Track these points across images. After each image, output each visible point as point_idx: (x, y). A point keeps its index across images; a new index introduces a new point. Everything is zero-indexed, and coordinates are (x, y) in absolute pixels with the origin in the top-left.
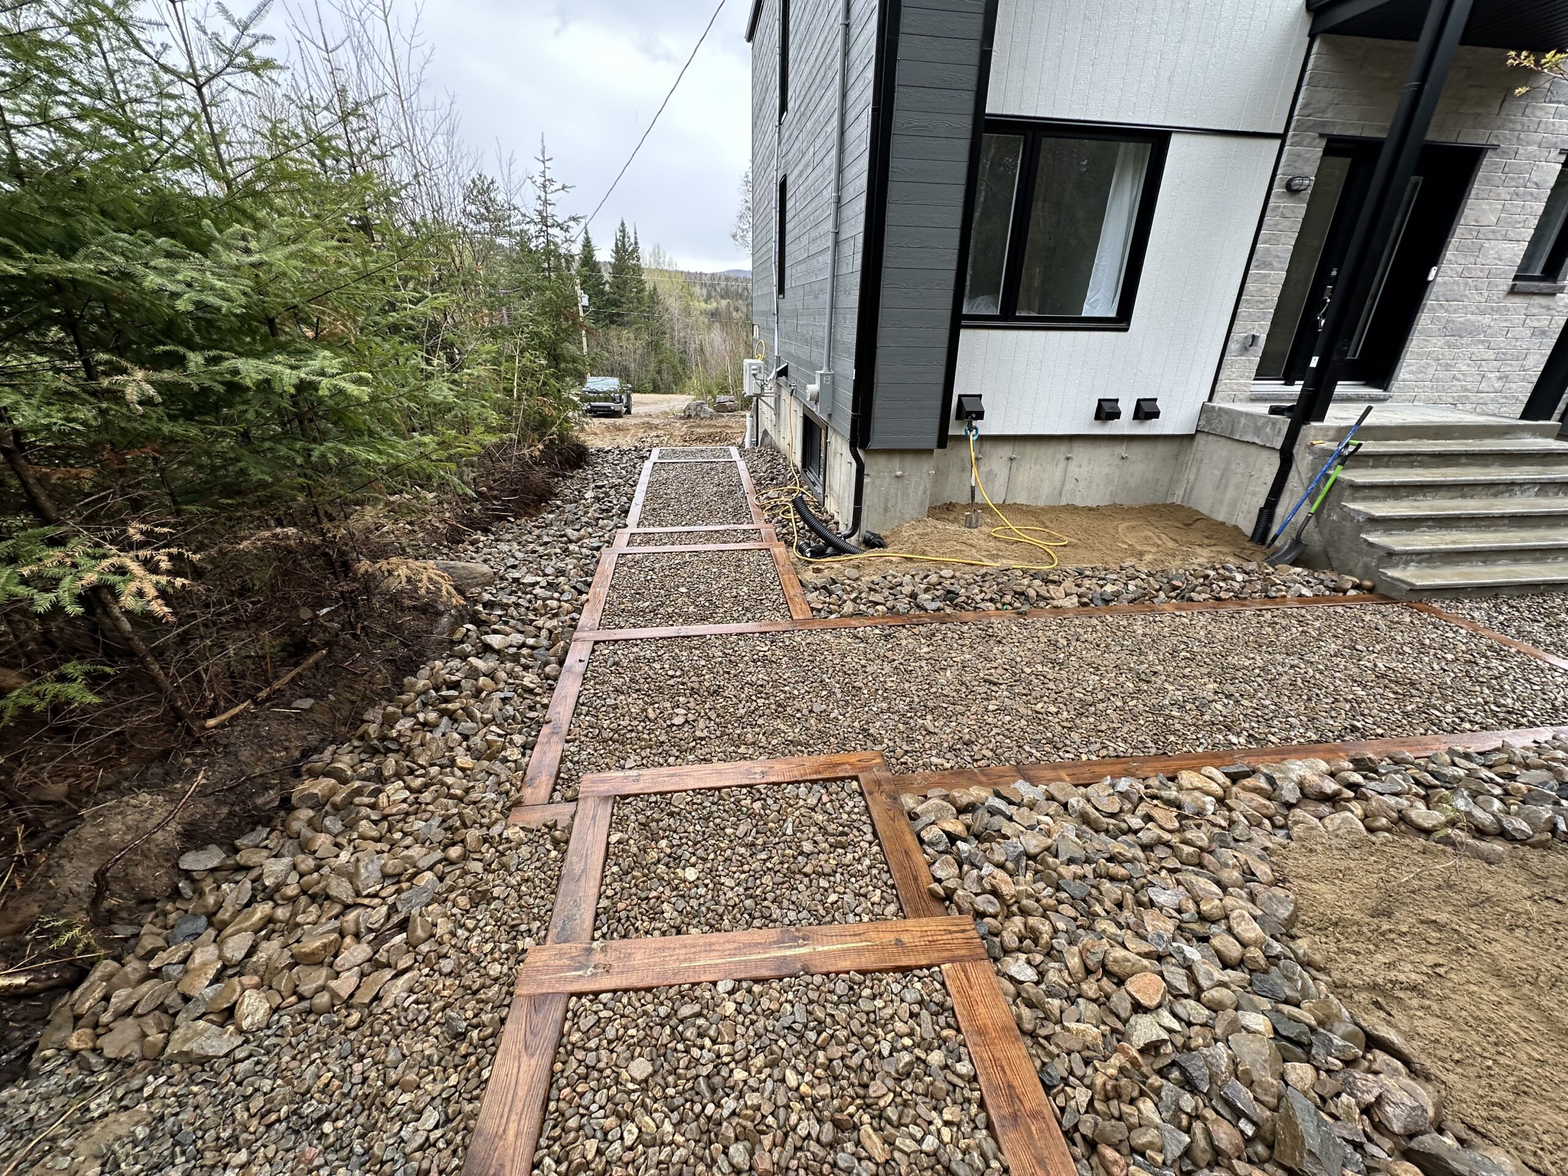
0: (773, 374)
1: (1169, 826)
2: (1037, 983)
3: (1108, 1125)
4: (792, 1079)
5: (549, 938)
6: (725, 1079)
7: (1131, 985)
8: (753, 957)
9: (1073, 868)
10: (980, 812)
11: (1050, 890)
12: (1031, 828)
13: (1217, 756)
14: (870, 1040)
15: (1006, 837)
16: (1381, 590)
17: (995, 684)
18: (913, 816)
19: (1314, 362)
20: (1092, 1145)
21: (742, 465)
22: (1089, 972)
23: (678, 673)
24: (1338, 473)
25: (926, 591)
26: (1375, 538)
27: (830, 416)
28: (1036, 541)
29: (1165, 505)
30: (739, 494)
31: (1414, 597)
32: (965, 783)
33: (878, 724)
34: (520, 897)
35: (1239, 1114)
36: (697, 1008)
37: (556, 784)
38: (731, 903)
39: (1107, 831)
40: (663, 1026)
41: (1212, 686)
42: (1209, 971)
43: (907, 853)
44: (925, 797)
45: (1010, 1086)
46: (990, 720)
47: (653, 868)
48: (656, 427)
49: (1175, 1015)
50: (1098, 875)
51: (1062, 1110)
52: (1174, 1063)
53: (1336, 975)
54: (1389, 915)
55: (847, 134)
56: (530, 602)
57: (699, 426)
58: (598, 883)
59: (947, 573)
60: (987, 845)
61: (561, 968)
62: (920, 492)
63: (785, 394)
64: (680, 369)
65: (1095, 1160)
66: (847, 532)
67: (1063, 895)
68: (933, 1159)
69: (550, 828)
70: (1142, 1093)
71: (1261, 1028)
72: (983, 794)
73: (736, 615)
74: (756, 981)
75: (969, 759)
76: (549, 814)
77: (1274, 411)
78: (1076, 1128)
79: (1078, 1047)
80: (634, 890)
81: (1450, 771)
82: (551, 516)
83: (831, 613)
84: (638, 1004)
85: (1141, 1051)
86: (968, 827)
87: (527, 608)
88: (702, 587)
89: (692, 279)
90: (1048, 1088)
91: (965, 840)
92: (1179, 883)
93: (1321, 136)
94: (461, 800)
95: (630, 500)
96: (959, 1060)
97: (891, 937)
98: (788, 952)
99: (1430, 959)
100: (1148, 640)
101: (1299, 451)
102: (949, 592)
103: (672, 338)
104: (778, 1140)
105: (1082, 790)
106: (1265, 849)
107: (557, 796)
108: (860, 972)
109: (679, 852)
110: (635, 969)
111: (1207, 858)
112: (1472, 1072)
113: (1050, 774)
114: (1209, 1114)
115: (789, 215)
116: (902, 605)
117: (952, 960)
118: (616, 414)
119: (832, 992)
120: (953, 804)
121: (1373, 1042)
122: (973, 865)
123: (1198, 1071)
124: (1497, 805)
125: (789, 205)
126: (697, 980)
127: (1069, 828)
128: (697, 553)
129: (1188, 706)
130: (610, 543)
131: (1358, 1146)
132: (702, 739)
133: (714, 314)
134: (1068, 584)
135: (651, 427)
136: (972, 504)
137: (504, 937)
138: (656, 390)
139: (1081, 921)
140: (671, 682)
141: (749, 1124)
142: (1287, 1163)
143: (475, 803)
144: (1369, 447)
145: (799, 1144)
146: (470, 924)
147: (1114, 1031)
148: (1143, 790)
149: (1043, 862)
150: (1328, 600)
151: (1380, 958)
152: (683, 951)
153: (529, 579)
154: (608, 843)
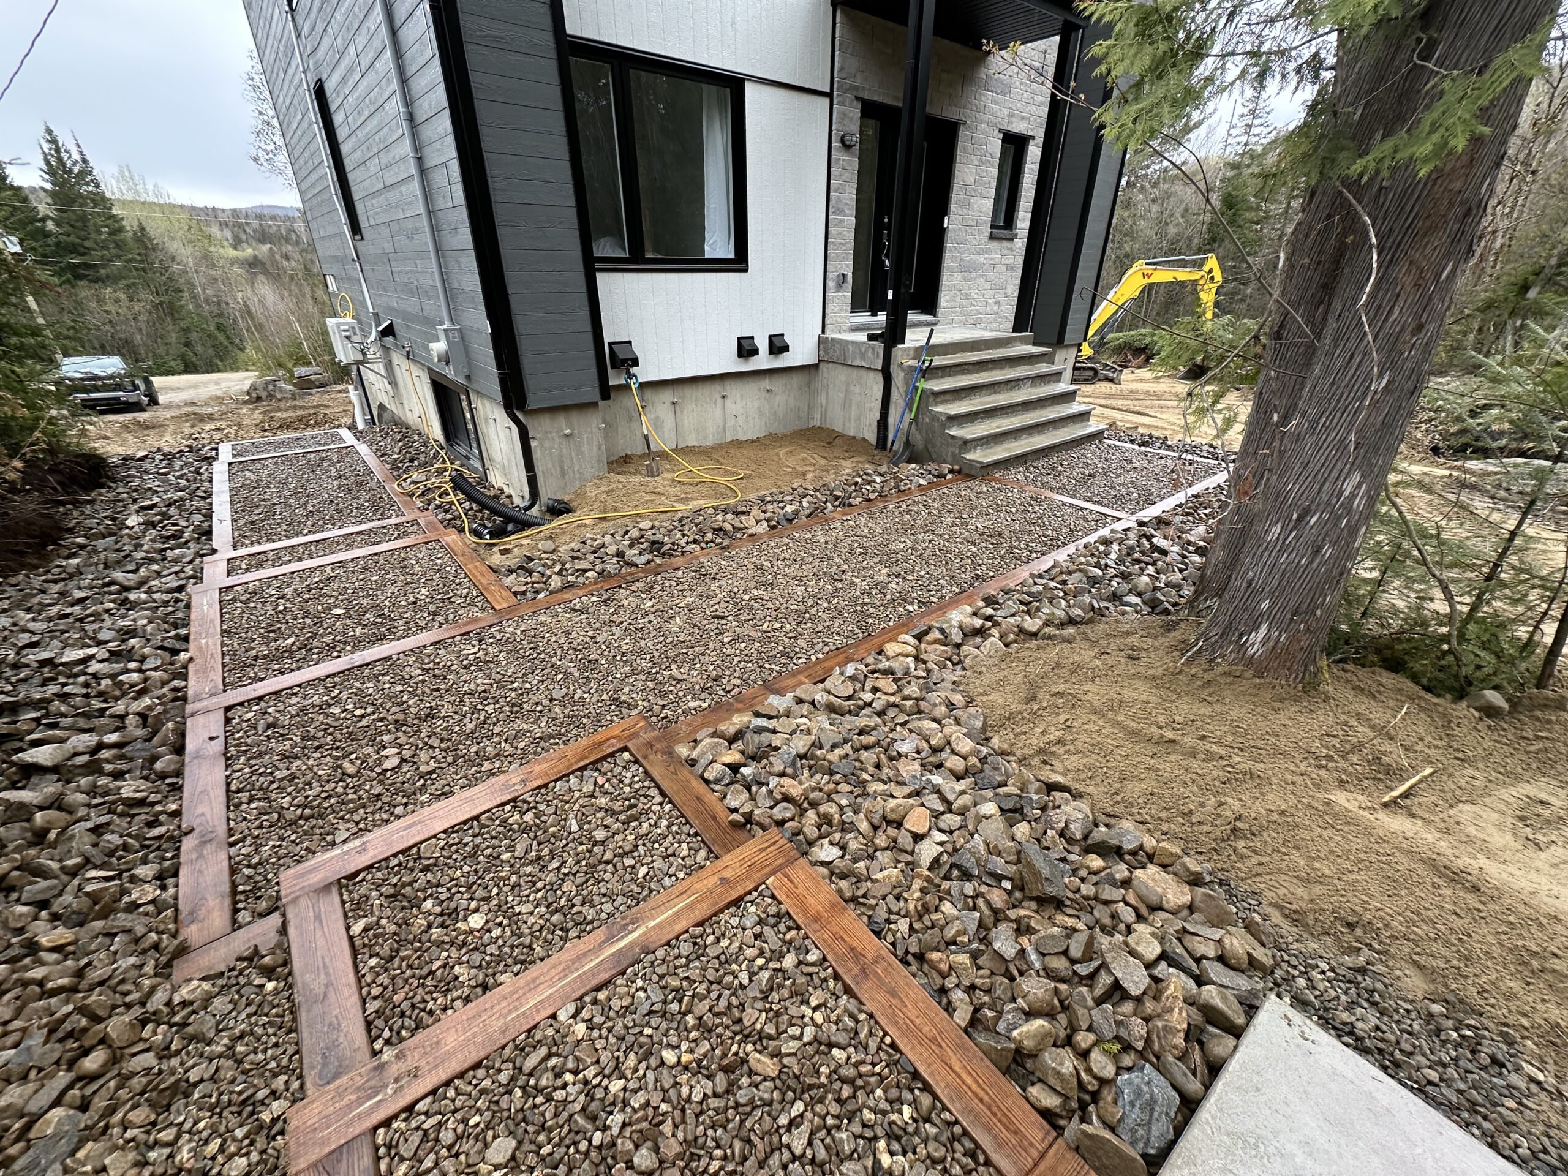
0: (374, 335)
1: (891, 691)
2: (842, 857)
3: (927, 937)
4: (670, 1057)
5: (309, 1085)
6: (602, 1100)
7: (907, 825)
8: (587, 967)
9: (837, 752)
10: (748, 736)
11: (827, 777)
12: (794, 732)
13: (903, 625)
14: (729, 979)
15: (777, 749)
16: (966, 471)
17: (723, 618)
18: (693, 763)
19: (890, 296)
20: (920, 958)
21: (363, 449)
22: (875, 828)
23: (370, 709)
24: (923, 384)
25: (631, 546)
26: (954, 432)
27: (468, 377)
28: (717, 479)
29: (809, 429)
30: (374, 485)
31: (984, 472)
32: (725, 715)
33: (627, 689)
34: (239, 1062)
35: (999, 878)
36: (543, 1051)
37: (235, 902)
38: (536, 927)
39: (850, 712)
40: (510, 1092)
41: (885, 571)
42: (952, 788)
43: (698, 798)
44: (695, 741)
45: (852, 949)
46: (729, 652)
47: (425, 938)
48: (211, 418)
49: (941, 831)
50: (856, 750)
51: (893, 944)
52: (953, 865)
53: (1018, 753)
54: (1034, 699)
55: (403, 33)
56: (87, 685)
57: (279, 409)
58: (354, 989)
59: (645, 524)
60: (765, 761)
61: (350, 1107)
62: (595, 448)
63: (398, 359)
64: (221, 337)
65: (926, 967)
66: (527, 504)
67: (837, 777)
68: (816, 1045)
69: (250, 959)
70: (941, 899)
71: (993, 812)
72: (746, 719)
73: (422, 623)
74: (598, 989)
75: (722, 693)
76: (242, 942)
77: (871, 338)
78: (907, 952)
79: (889, 890)
80: (409, 972)
81: (1035, 589)
82: (74, 561)
83: (537, 592)
84: (470, 1088)
85: (929, 869)
86: (742, 752)
87: (86, 696)
88: (364, 602)
89: (203, 216)
90: (878, 934)
91: (745, 765)
92: (911, 731)
93: (857, 98)
94: (73, 989)
95: (209, 516)
96: (808, 952)
97: (715, 880)
98: (621, 944)
99: (1062, 718)
100: (830, 546)
101: (894, 369)
102: (653, 543)
103: (194, 297)
104: (678, 1120)
105: (821, 685)
106: (954, 683)
107: (244, 916)
108: (697, 925)
109: (453, 905)
110: (450, 1054)
111: (923, 704)
112: (1098, 780)
113: (791, 682)
114: (984, 889)
115: (341, 133)
116: (612, 567)
117: (773, 873)
118: (134, 407)
119: (679, 956)
120: (722, 736)
121: (1051, 787)
122: (761, 784)
123: (968, 862)
124: (1063, 603)
125: (338, 119)
126: (532, 1023)
127: (822, 719)
128: (342, 564)
129: (874, 592)
130: (197, 577)
131: (1063, 860)
132: (430, 773)
133: (254, 265)
134: (755, 511)
135: (201, 418)
136: (649, 454)
137: (234, 1121)
138: (189, 368)
139: (856, 792)
140: (364, 722)
141: (644, 1125)
142: (1034, 894)
143: (101, 983)
144: (938, 361)
145: (698, 1110)
146: (167, 1135)
147: (907, 864)
148: (865, 670)
149: (814, 757)
150: (937, 485)
151: (1038, 730)
152: (504, 1004)
153: (72, 655)
154: (351, 938)
